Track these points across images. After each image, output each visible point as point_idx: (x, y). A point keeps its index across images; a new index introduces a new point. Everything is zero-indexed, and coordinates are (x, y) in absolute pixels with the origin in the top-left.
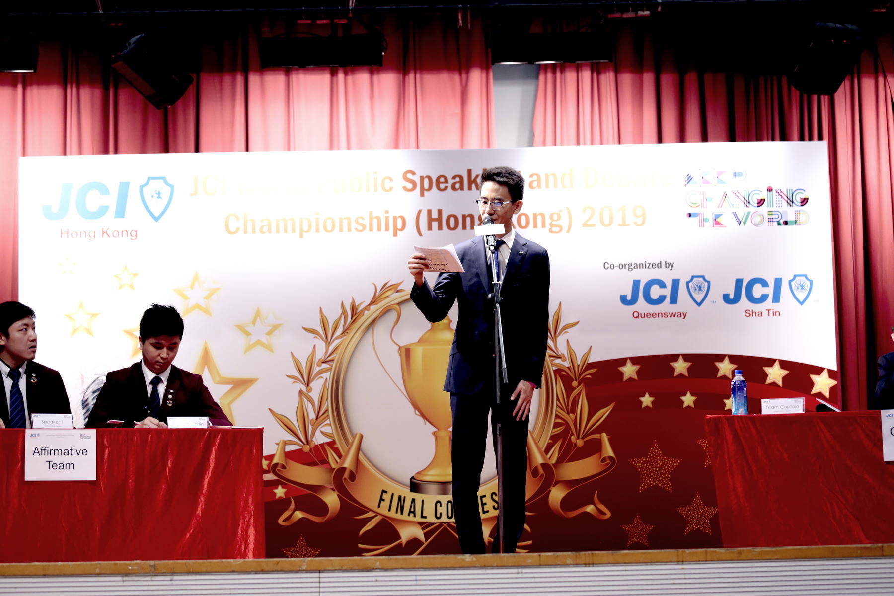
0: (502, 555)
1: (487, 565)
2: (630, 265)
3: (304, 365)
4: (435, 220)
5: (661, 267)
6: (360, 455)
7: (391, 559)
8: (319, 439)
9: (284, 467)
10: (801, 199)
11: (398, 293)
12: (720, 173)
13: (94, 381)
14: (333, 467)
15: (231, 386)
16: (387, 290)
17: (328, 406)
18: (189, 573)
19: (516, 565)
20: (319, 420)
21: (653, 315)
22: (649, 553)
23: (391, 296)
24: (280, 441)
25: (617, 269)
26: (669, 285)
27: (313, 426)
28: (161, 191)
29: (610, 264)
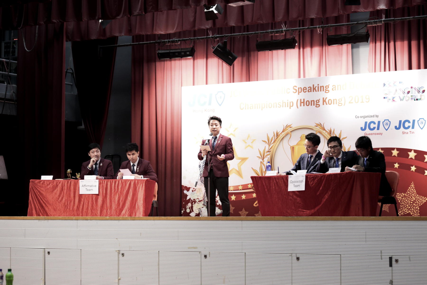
2: (364, 116)
3: (262, 154)
4: (302, 103)
5: (374, 117)
16: (287, 127)
21: (371, 134)
23: (289, 129)
25: (360, 118)
26: (377, 123)
27: (264, 173)
28: (221, 96)
29: (358, 116)
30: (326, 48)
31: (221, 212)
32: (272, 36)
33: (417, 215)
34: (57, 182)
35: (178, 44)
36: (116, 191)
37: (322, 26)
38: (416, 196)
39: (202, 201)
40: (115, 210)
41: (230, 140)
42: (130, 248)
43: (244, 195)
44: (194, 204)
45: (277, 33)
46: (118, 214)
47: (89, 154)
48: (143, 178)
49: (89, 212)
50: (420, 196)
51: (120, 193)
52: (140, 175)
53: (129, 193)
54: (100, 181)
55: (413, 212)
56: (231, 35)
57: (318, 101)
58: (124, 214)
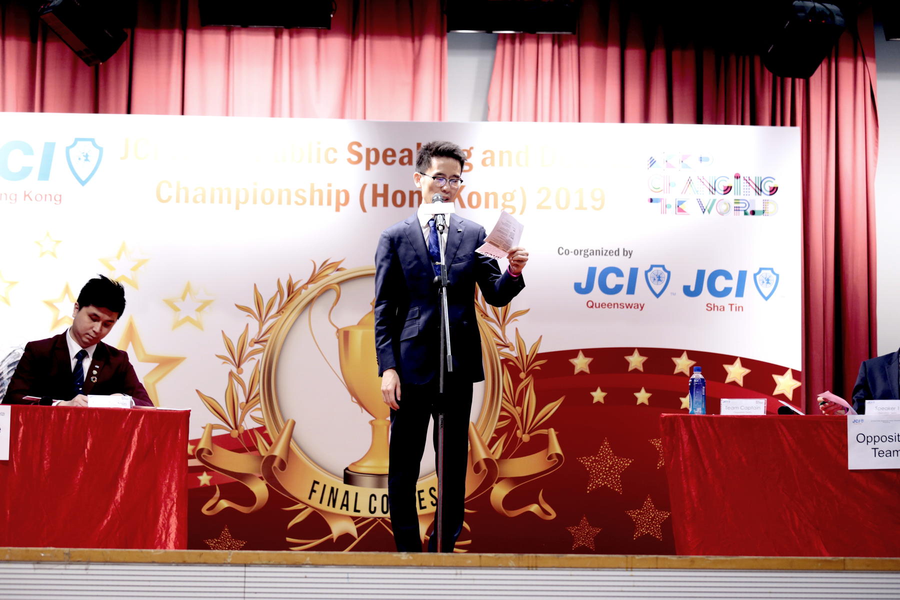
0: (440, 554)
1: (424, 564)
2: (586, 251)
3: (235, 345)
4: (380, 195)
5: (618, 255)
6: (291, 443)
7: (322, 554)
8: (249, 424)
9: (210, 453)
10: (770, 187)
11: (338, 272)
12: (685, 157)
13: (10, 354)
14: (263, 454)
15: (156, 365)
16: (326, 268)
17: (259, 389)
18: (105, 562)
19: (454, 565)
20: (249, 404)
21: (608, 305)
22: (597, 558)
23: (332, 274)
24: (207, 425)
25: (572, 255)
26: (627, 274)
27: (243, 410)
28: (88, 154)
29: (565, 249)
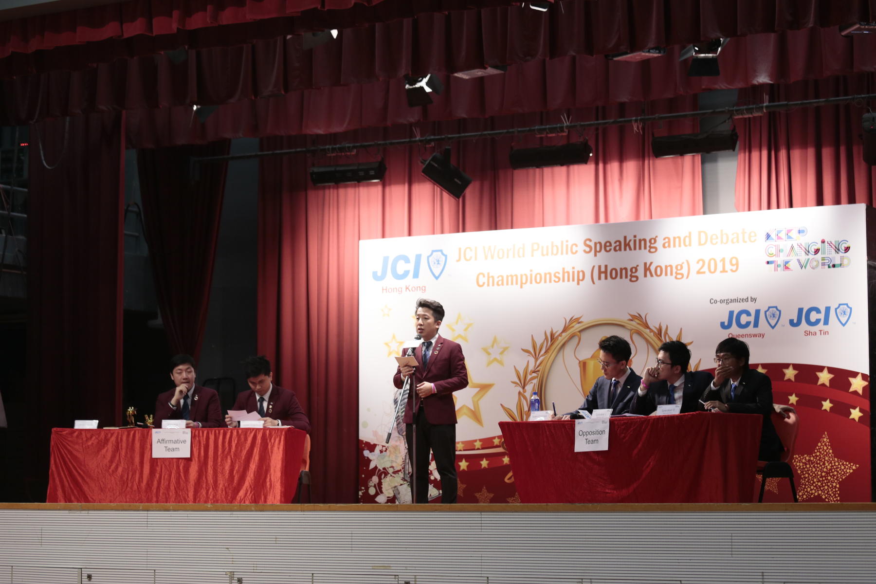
2: (727, 300)
3: (522, 375)
4: (603, 272)
5: (748, 301)
10: (845, 247)
11: (579, 324)
12: (789, 231)
15: (479, 389)
16: (573, 321)
23: (576, 326)
25: (718, 303)
26: (753, 313)
27: (527, 415)
28: (439, 260)
29: (714, 300)
30: (651, 162)
31: (439, 494)
32: (541, 138)
33: (835, 499)
34: (107, 434)
35: (353, 153)
36: (226, 452)
37: (643, 117)
38: (833, 462)
39: (400, 473)
40: (224, 490)
41: (458, 348)
42: (255, 568)
43: (484, 460)
44: (384, 477)
45: (551, 133)
46: (229, 498)
47: (171, 375)
48: (280, 426)
49: (171, 494)
50: (841, 462)
51: (234, 456)
52: (275, 419)
53: (252, 457)
54: (194, 432)
55: (827, 493)
56: (460, 137)
57: (634, 270)
58: (242, 498)
